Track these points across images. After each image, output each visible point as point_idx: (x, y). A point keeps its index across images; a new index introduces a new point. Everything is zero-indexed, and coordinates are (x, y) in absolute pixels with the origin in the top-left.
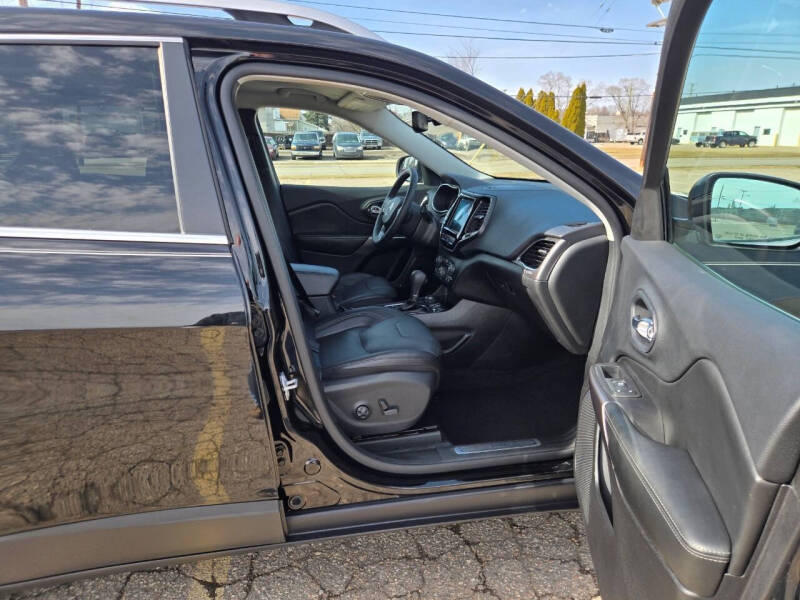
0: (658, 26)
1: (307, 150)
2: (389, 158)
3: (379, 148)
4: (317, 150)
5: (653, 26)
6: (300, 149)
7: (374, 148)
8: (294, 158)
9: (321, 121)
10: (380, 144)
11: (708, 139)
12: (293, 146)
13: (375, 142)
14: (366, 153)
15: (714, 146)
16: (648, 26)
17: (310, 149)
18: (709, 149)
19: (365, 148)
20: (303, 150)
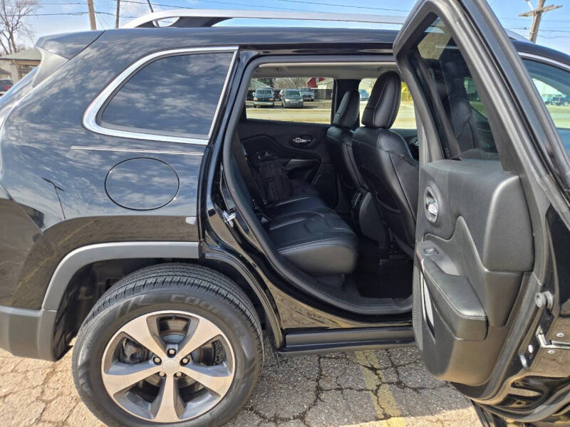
0: (527, 16)
1: (264, 101)
2: (321, 108)
3: (312, 100)
4: (271, 101)
5: (524, 16)
6: (259, 100)
7: (308, 100)
8: (255, 106)
9: (268, 81)
10: (313, 98)
11: (554, 99)
12: (255, 99)
13: (310, 96)
14: (306, 104)
15: (558, 104)
16: (519, 16)
17: (267, 100)
18: (555, 107)
19: (305, 101)
20: (262, 101)
